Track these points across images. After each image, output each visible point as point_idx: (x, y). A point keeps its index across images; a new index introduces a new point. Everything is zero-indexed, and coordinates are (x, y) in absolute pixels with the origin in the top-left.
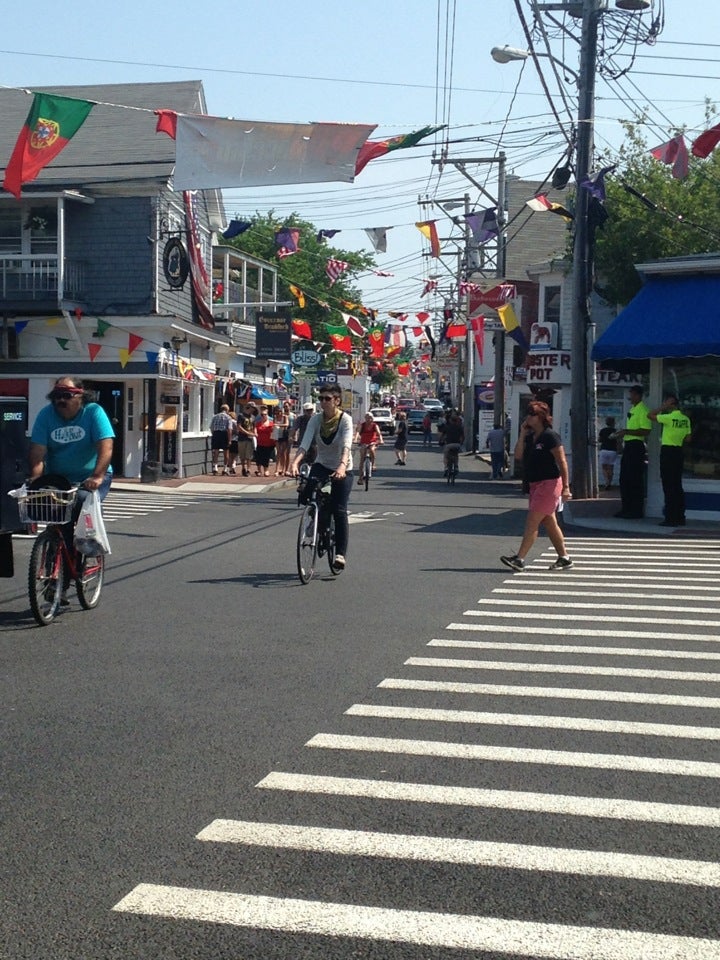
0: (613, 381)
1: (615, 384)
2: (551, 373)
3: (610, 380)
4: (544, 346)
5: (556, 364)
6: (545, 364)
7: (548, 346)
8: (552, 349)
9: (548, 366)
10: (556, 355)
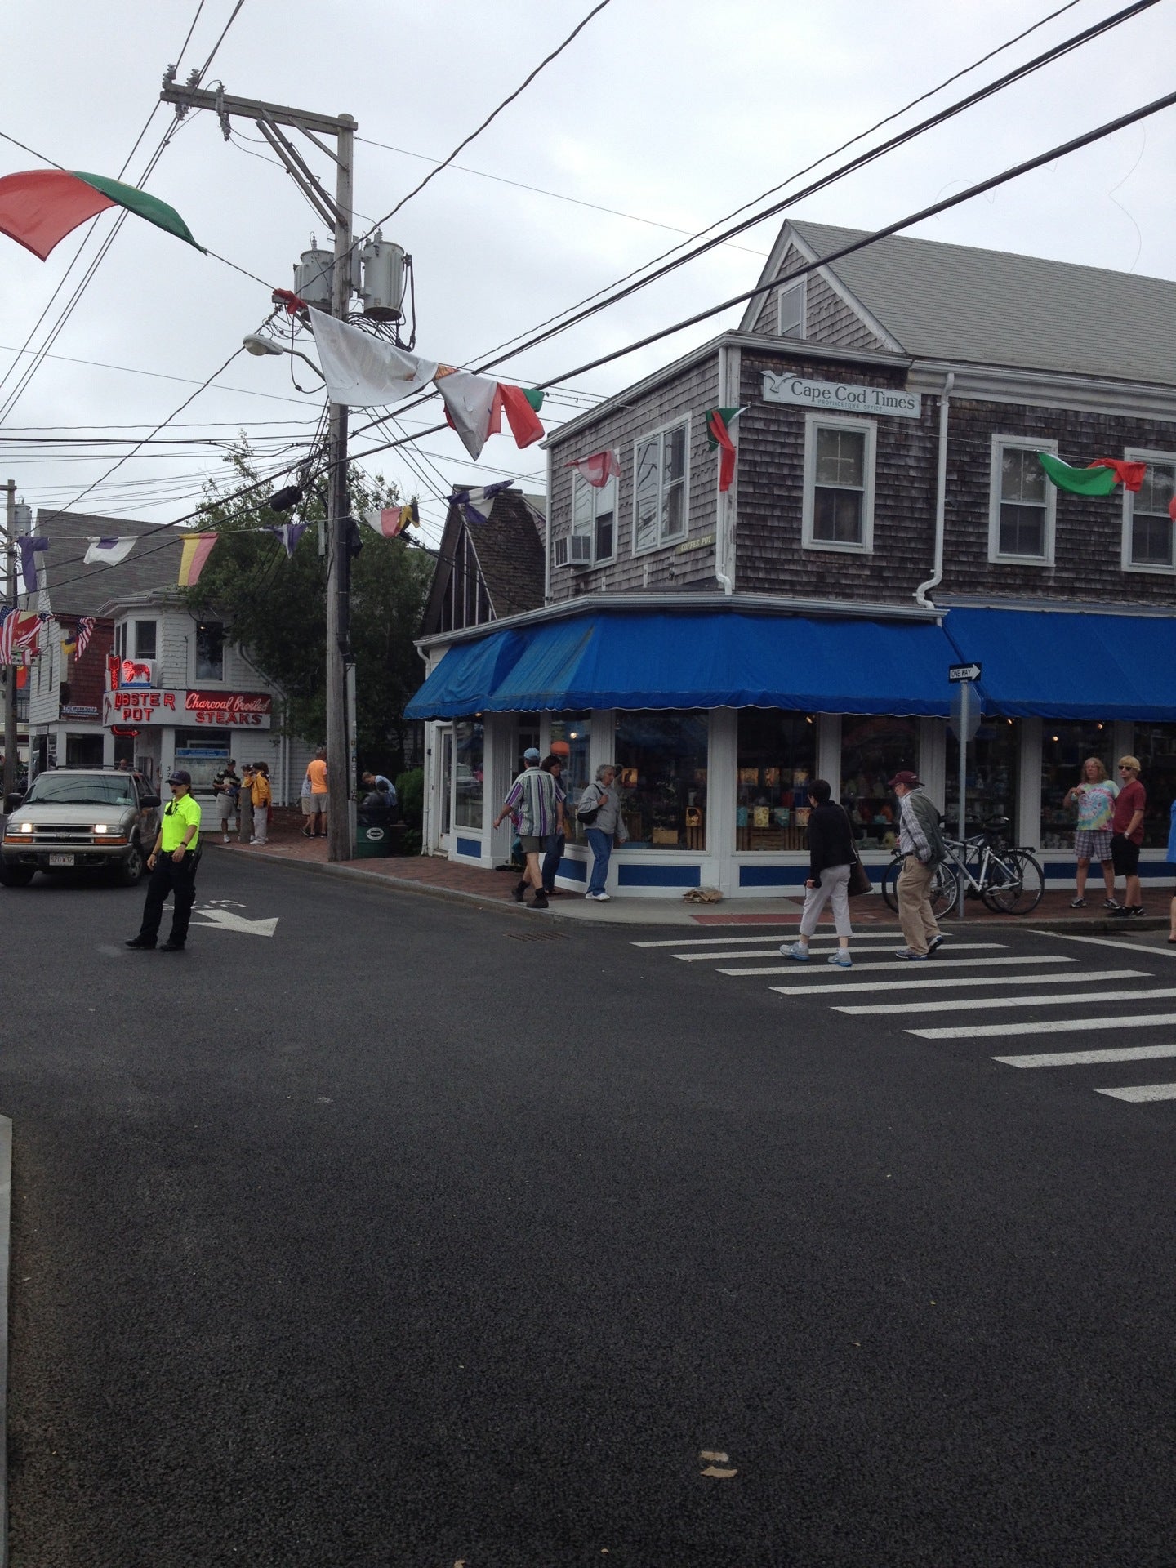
0: (222, 723)
1: (224, 726)
2: (151, 714)
3: (219, 721)
4: (144, 685)
5: (159, 705)
6: (145, 704)
7: (149, 685)
8: (152, 688)
9: (148, 706)
10: (159, 695)
